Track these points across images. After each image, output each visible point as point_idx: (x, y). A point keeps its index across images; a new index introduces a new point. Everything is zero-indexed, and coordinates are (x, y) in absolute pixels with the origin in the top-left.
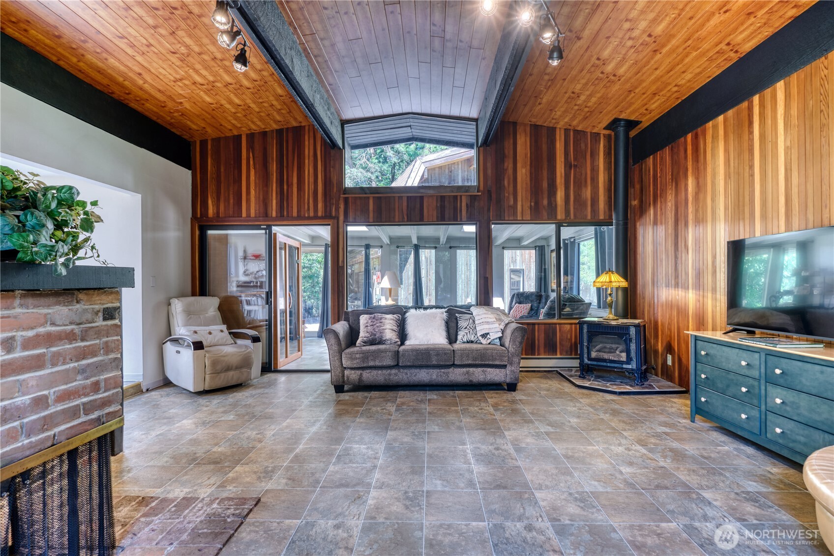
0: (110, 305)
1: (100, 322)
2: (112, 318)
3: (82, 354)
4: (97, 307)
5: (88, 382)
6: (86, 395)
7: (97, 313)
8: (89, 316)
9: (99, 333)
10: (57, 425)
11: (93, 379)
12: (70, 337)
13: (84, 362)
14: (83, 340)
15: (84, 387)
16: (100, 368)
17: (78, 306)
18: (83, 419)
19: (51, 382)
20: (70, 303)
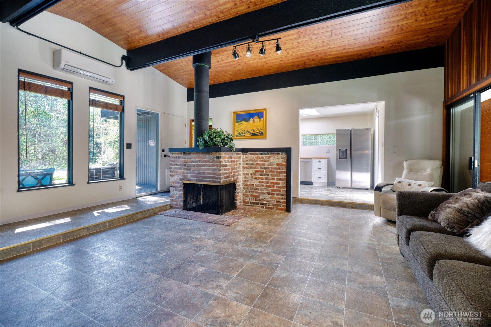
0: (218, 156)
1: (215, 159)
2: (219, 159)
3: (212, 166)
4: (215, 156)
5: (213, 172)
6: (212, 175)
7: (215, 157)
8: (213, 158)
9: (215, 162)
10: (207, 179)
11: (214, 172)
12: (209, 162)
13: (212, 168)
14: (212, 163)
15: (212, 173)
16: (215, 170)
17: (211, 156)
18: (211, 180)
19: (206, 170)
20: (209, 155)
